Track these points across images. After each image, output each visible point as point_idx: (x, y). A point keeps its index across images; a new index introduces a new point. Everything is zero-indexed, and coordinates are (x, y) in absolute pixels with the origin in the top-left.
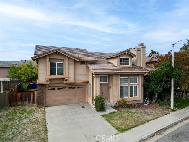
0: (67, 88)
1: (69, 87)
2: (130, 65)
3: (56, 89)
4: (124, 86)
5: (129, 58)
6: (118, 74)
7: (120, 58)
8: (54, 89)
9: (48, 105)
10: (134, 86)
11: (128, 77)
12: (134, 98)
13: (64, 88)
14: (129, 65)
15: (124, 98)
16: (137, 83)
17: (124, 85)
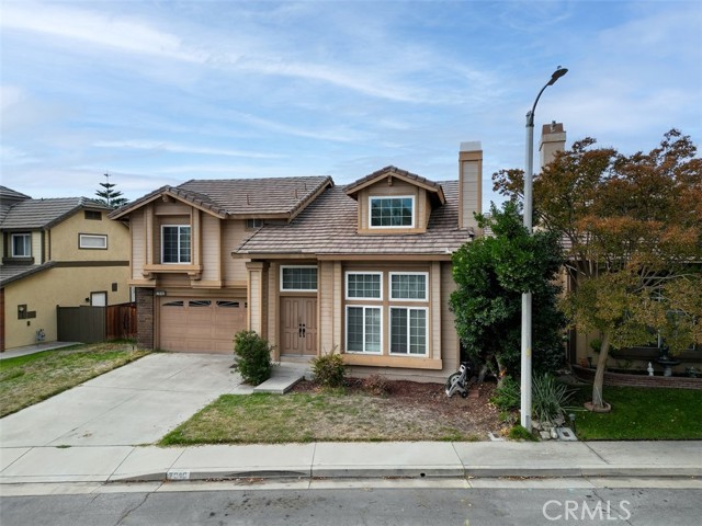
0: (214, 304)
1: (220, 300)
2: (417, 226)
3: (186, 303)
4: (364, 307)
5: (413, 198)
6: (319, 258)
7: (370, 198)
8: (181, 304)
9: (168, 349)
10: (409, 309)
11: (381, 273)
12: (408, 358)
13: (208, 303)
14: (413, 226)
15: (364, 352)
16: (426, 300)
17: (364, 302)
